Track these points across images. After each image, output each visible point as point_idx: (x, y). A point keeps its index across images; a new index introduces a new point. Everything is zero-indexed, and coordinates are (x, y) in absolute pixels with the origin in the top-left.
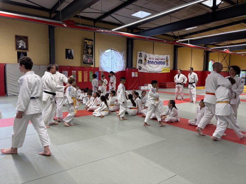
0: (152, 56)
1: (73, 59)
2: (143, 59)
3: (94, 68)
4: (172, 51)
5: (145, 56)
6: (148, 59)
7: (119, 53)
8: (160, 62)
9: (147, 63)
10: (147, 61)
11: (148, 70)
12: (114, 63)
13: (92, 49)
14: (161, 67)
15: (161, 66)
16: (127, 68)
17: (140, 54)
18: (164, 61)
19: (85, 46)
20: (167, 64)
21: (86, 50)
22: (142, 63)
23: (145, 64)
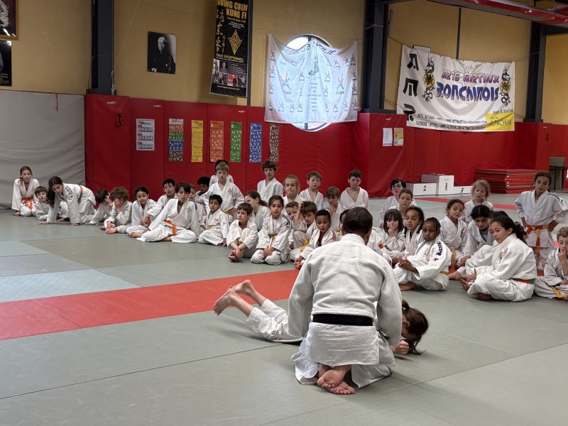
0: (452, 65)
1: (173, 72)
2: (420, 76)
3: (248, 108)
4: (523, 50)
5: (429, 65)
6: (437, 78)
7: (338, 51)
8: (480, 89)
9: (435, 92)
10: (436, 86)
11: (436, 120)
12: (319, 91)
13: (243, 35)
14: (485, 109)
15: (483, 105)
16: (362, 111)
17: (413, 56)
18: (495, 86)
19: (218, 21)
20: (506, 100)
21: (221, 39)
22: (416, 95)
23: (427, 96)
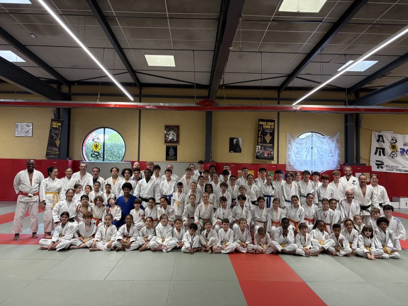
1: (240, 152)
2: (387, 146)
3: (278, 165)
5: (392, 140)
6: (400, 145)
9: (399, 153)
10: (399, 150)
11: (400, 168)
13: (272, 134)
17: (379, 136)
19: (259, 131)
21: (261, 137)
22: (384, 155)
23: (392, 156)
